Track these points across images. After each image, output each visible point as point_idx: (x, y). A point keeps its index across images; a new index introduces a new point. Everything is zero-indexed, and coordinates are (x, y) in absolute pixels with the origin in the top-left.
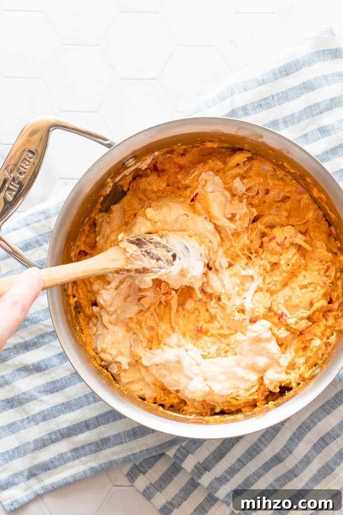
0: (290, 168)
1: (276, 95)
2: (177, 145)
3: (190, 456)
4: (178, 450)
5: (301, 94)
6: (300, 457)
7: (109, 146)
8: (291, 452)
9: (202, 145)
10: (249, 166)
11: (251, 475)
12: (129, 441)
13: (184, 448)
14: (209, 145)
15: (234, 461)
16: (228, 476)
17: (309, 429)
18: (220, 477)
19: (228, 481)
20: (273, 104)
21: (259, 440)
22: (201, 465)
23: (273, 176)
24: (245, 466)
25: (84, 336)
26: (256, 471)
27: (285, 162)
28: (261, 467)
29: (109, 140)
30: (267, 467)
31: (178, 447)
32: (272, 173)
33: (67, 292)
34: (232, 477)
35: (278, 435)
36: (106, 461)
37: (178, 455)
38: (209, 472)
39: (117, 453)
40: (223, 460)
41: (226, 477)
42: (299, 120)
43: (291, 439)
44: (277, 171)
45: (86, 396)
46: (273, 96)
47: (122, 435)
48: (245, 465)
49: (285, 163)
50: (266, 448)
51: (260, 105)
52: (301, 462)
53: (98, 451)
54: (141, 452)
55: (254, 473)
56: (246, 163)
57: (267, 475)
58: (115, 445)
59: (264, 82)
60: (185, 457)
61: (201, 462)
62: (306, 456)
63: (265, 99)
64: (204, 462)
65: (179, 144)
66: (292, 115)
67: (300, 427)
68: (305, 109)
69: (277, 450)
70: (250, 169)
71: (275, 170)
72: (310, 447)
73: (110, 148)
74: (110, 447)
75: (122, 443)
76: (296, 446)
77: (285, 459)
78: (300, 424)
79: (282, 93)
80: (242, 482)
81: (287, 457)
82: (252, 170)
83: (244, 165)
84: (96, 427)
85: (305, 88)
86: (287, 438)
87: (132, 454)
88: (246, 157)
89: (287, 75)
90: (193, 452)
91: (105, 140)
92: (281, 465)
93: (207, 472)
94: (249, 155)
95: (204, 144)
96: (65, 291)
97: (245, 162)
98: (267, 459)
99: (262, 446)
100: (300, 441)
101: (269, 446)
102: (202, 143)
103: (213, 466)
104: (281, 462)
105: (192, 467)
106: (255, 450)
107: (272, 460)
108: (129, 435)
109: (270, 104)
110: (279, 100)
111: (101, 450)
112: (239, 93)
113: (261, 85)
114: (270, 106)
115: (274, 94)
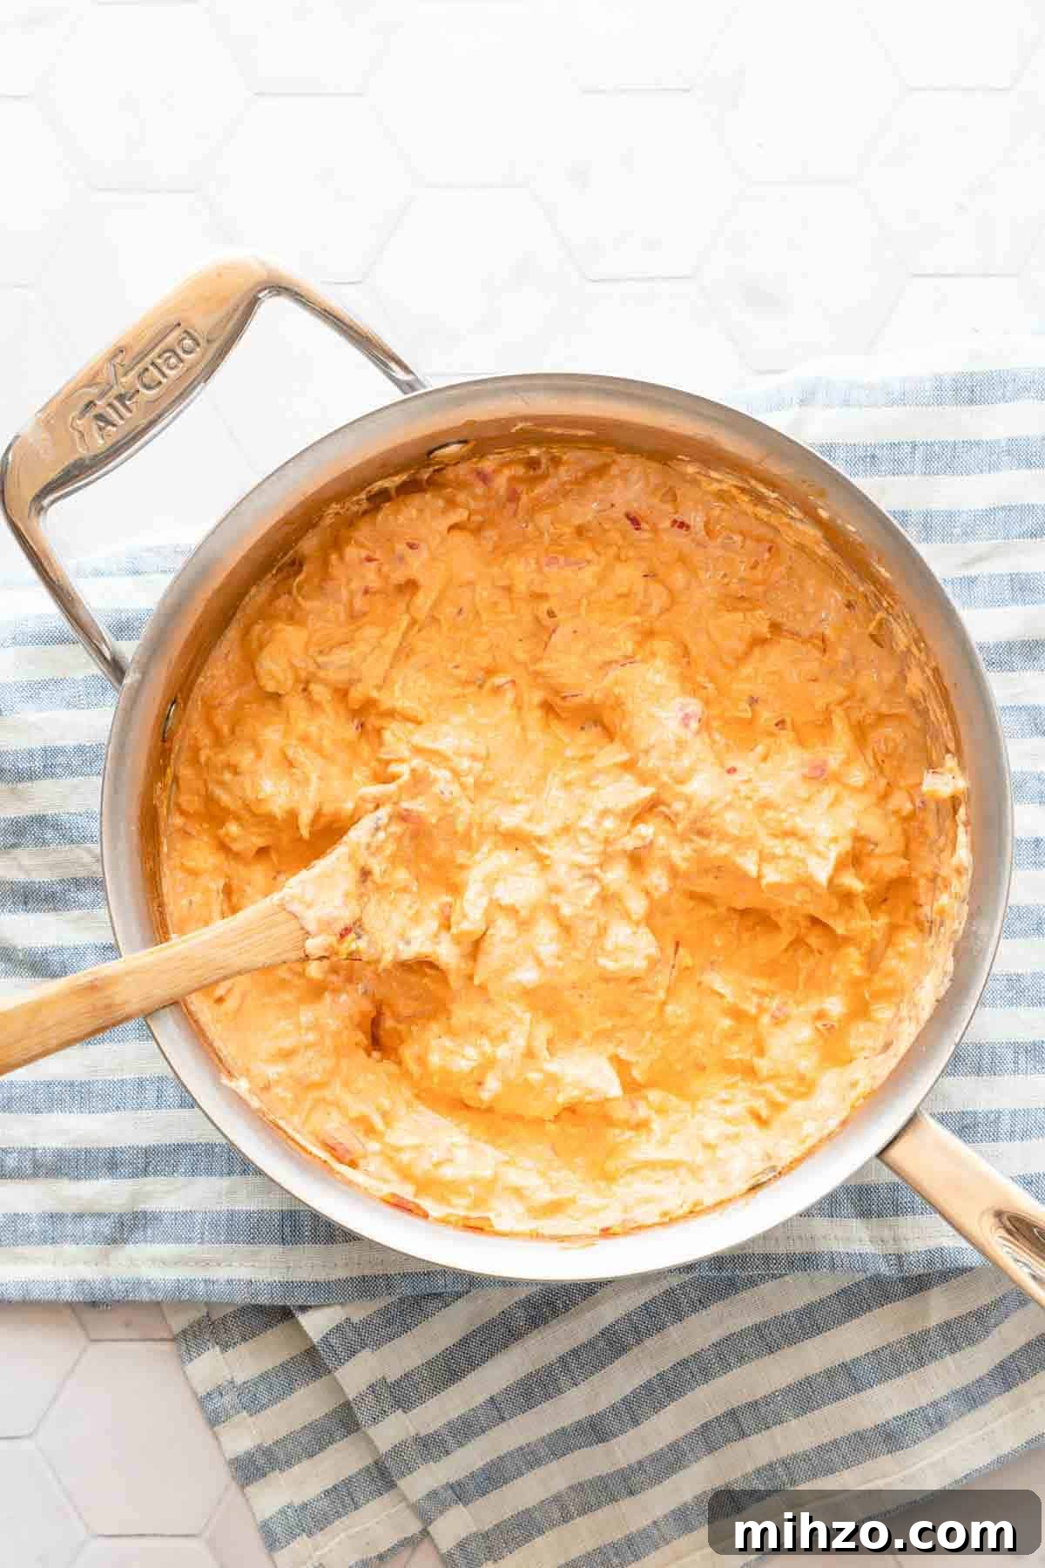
1: (925, 444)
3: (366, 1354)
6: (656, 1445)
7: (408, 389)
8: (636, 1422)
11: (511, 1454)
12: (210, 1241)
13: (355, 1326)
15: (481, 1399)
16: (450, 1440)
17: (707, 1374)
18: (429, 1436)
19: (447, 1453)
20: (908, 467)
21: (562, 1359)
22: (390, 1386)
24: (504, 1425)
26: (528, 1445)
28: (543, 1440)
29: (414, 374)
30: (562, 1443)
34: (461, 1445)
35: (617, 1363)
36: (126, 1278)
37: (333, 1341)
38: (405, 1412)
40: (452, 1389)
41: (444, 1442)
43: (648, 1387)
45: (141, 1084)
46: (914, 446)
47: (199, 1217)
48: (503, 1419)
50: (575, 1389)
51: (873, 456)
52: (655, 1458)
53: (115, 1241)
54: (230, 1282)
55: (521, 1448)
57: (554, 1466)
58: (166, 1237)
59: (900, 400)
61: (391, 1379)
62: (674, 1447)
63: (892, 445)
64: (398, 1382)
66: (951, 515)
67: (683, 1363)
69: (602, 1404)
72: (693, 1424)
73: (406, 393)
75: (190, 1240)
76: (656, 1410)
77: (615, 1436)
78: (685, 1355)
79: (943, 445)
80: (480, 1464)
81: (622, 1432)
84: (134, 1175)
85: (1009, 453)
86: (638, 1381)
87: (205, 1281)
89: (972, 401)
90: (378, 1344)
91: (405, 368)
92: (599, 1448)
93: (400, 1410)
96: (165, 739)
98: (567, 1421)
99: (563, 1380)
100: (673, 1400)
101: (584, 1387)
103: (422, 1399)
104: (602, 1440)
106: (540, 1383)
107: (579, 1428)
108: (214, 1225)
109: (900, 462)
110: (927, 460)
111: (125, 1241)
112: (828, 406)
113: (893, 403)
114: (898, 467)
115: (919, 439)
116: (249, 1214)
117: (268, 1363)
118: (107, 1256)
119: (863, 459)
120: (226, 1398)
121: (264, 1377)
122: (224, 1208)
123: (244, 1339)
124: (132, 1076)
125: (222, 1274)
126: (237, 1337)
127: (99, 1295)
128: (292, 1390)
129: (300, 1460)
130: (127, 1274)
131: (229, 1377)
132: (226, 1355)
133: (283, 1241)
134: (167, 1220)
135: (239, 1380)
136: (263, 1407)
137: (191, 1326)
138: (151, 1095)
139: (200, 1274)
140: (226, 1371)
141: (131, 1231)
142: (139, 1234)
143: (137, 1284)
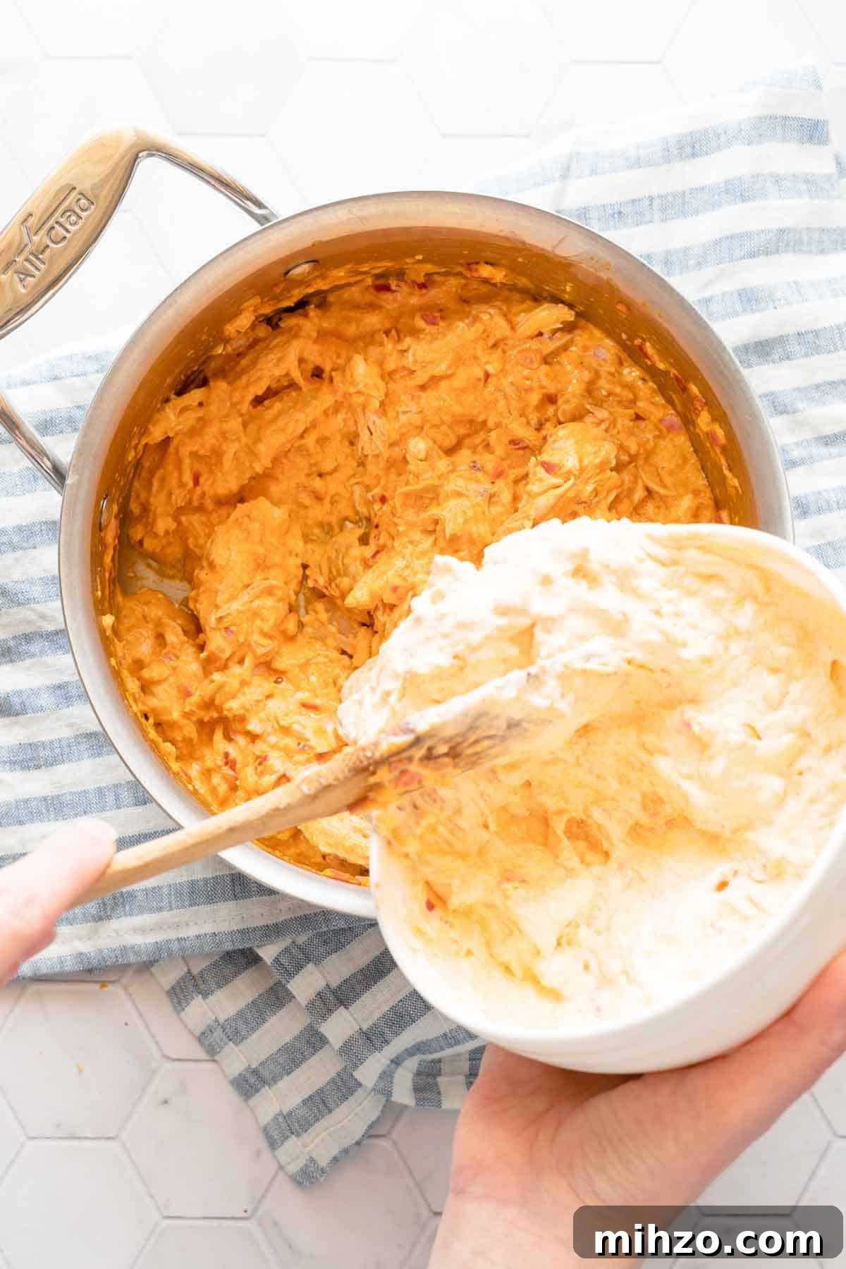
0: (656, 358)
1: (660, 197)
2: (413, 257)
3: (310, 966)
4: (286, 950)
5: (716, 205)
7: (263, 221)
9: (470, 270)
10: (563, 341)
12: (178, 908)
13: (299, 948)
14: (486, 271)
16: (387, 1030)
18: (369, 1029)
19: (388, 1043)
20: (648, 218)
22: (333, 992)
23: (612, 374)
25: (122, 644)
27: (650, 340)
29: (266, 208)
31: (287, 941)
32: (613, 370)
33: (102, 534)
34: (397, 1034)
36: (114, 946)
37: (284, 961)
38: (346, 1008)
39: (141, 930)
41: (382, 1034)
42: (699, 264)
44: (625, 364)
45: (100, 792)
46: (651, 199)
47: (165, 891)
49: (648, 344)
51: (620, 213)
53: (101, 919)
54: (198, 937)
56: (558, 335)
58: (142, 910)
59: (638, 163)
60: (299, 967)
61: (334, 985)
63: (633, 201)
64: (339, 987)
65: (420, 257)
66: (686, 250)
68: (717, 243)
70: (565, 348)
71: (621, 363)
73: (262, 225)
74: (131, 915)
75: (160, 909)
79: (674, 195)
82: (568, 353)
83: (550, 338)
85: (727, 192)
87: (178, 939)
88: (561, 320)
89: (694, 155)
90: (317, 962)
91: (260, 205)
93: (342, 1007)
94: (569, 315)
95: (474, 266)
96: (101, 530)
97: (555, 332)
102: (469, 264)
103: (358, 996)
105: (311, 994)
108: (179, 894)
109: (641, 214)
110: (663, 209)
111: (109, 917)
112: (580, 177)
113: (630, 167)
114: (640, 218)
115: (655, 194)
116: (206, 880)
117: (241, 1003)
118: (97, 932)
119: (612, 215)
120: (215, 1034)
121: (240, 1014)
122: (185, 879)
123: (220, 987)
124: (92, 787)
125: (192, 932)
126: (213, 986)
127: (95, 963)
128: (264, 1021)
129: (282, 1078)
130: (115, 943)
131: (214, 1018)
132: (208, 1001)
133: (236, 898)
134: (140, 897)
135: (222, 1018)
136: (244, 1038)
137: (178, 983)
138: (110, 798)
139: (172, 935)
140: (210, 1014)
141: (113, 908)
142: (119, 910)
143: (124, 950)
